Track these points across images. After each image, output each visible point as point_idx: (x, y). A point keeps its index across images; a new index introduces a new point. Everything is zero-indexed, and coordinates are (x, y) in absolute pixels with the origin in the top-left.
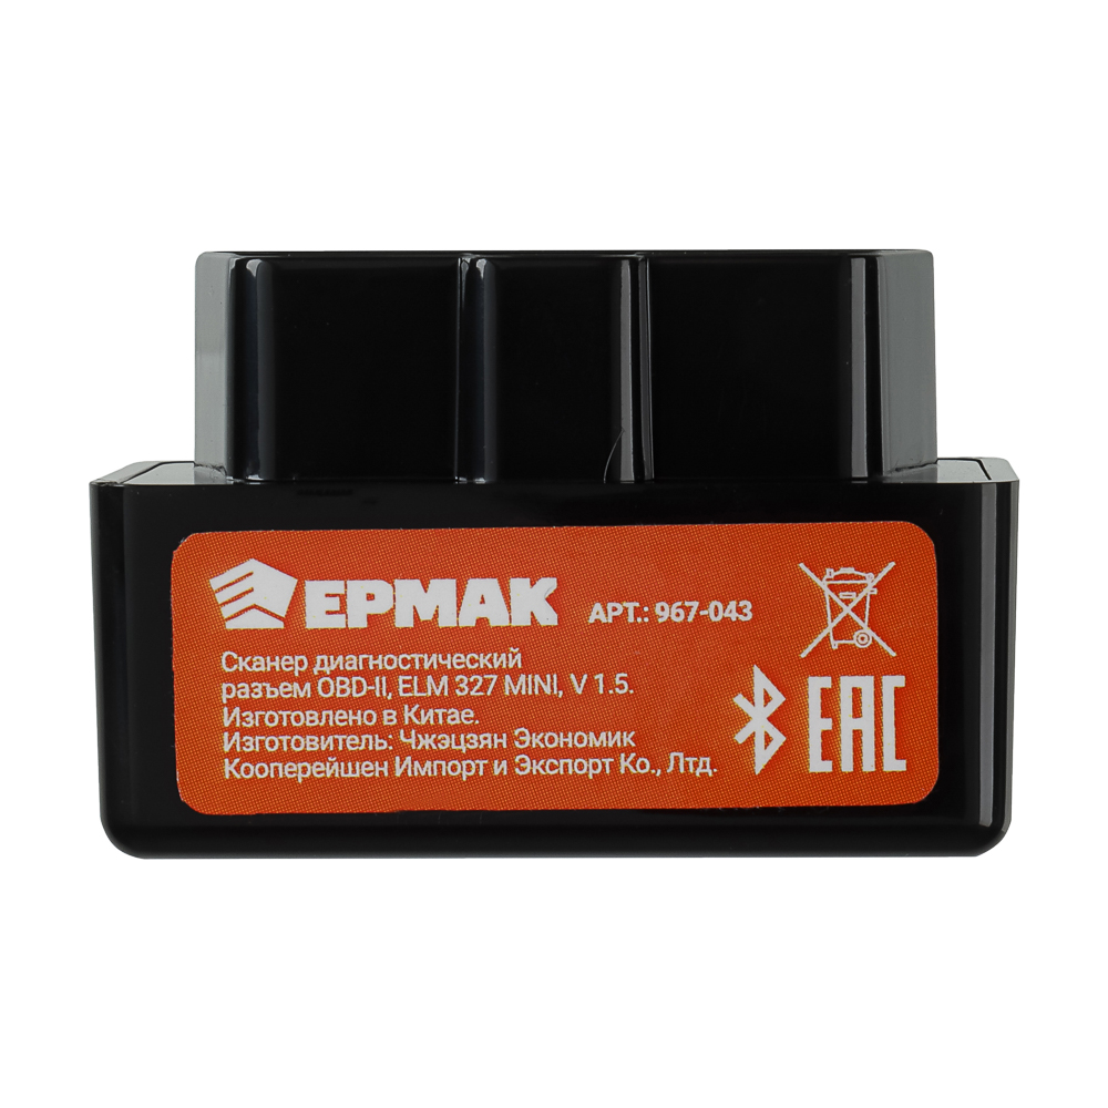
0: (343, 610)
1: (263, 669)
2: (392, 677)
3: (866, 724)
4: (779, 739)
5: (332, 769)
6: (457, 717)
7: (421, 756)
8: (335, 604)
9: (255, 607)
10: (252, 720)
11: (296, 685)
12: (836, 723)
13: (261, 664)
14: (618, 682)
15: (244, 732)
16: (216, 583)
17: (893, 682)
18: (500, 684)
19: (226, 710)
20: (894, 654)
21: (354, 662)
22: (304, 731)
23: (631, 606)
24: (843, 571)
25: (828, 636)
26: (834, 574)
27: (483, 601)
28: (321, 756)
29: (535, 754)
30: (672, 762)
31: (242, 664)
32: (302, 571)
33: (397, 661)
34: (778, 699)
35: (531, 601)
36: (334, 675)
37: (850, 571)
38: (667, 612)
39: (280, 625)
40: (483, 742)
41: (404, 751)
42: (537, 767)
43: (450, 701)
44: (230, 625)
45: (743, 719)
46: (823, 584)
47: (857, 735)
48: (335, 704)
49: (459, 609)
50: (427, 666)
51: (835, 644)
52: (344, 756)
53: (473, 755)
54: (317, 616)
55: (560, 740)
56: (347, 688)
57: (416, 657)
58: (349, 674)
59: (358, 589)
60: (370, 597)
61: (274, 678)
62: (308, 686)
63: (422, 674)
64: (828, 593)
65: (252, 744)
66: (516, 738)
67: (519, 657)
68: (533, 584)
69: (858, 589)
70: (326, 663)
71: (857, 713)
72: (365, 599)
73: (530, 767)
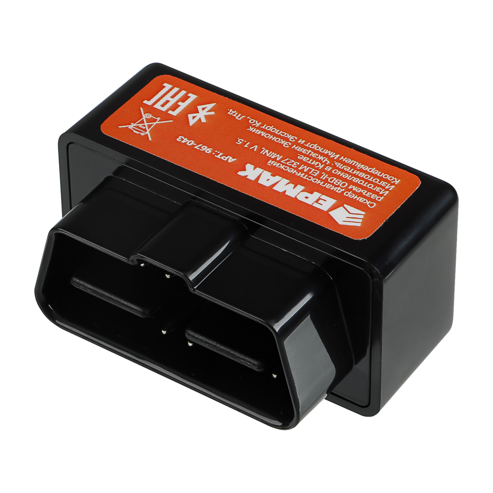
0: (319, 199)
1: (362, 198)
2: (318, 177)
3: (167, 97)
4: (200, 108)
5: (359, 165)
6: (305, 159)
7: (327, 156)
8: (320, 202)
9: (350, 213)
10: (378, 189)
11: (354, 190)
12: (178, 101)
13: (361, 200)
14: (241, 142)
15: (383, 188)
16: (359, 225)
17: (149, 103)
18: (282, 159)
19: (384, 195)
20: (141, 108)
21: (328, 186)
22: (362, 178)
23: (218, 156)
24: (138, 133)
25: (159, 121)
26: (141, 134)
27: (268, 180)
28: (361, 170)
29: (287, 140)
30: (241, 118)
31: (368, 203)
32: (326, 215)
33: (312, 180)
34: (190, 116)
35: (251, 172)
36: (338, 186)
37: (135, 131)
38: (208, 150)
39: (345, 205)
40: (301, 149)
41: (332, 160)
42: (288, 136)
43: (302, 162)
44: (364, 213)
45: (206, 117)
46: (148, 133)
47: (173, 97)
48: (345, 180)
49: (278, 182)
50: (303, 174)
51: (158, 119)
52: (354, 167)
53: (309, 148)
54: (331, 202)
55: (275, 139)
56: (335, 181)
57: (305, 178)
58: (333, 184)
59: (310, 201)
60: (307, 198)
61: (360, 195)
62: (350, 188)
63: (307, 173)
64: (148, 131)
65: (383, 184)
66: (289, 145)
67: (269, 162)
68: (247, 176)
69: (138, 127)
70: (338, 190)
71: (168, 102)
72: (311, 199)
73: (291, 138)
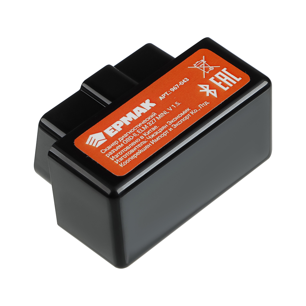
0: (115, 130)
1: (110, 148)
2: (135, 132)
3: (227, 78)
4: (215, 91)
5: (140, 152)
6: (154, 129)
7: (155, 138)
8: (113, 130)
9: (98, 141)
10: (117, 156)
11: (119, 146)
12: (221, 81)
13: (109, 148)
14: (177, 104)
15: (118, 159)
16: (87, 143)
17: (224, 70)
18: (156, 119)
19: (110, 158)
20: (220, 66)
21: (126, 135)
22: (129, 150)
23: (166, 93)
24: (196, 63)
25: (205, 73)
26: (196, 64)
27: (139, 111)
28: (136, 151)
29: (175, 123)
30: (200, 107)
31: (106, 150)
32: (101, 130)
33: (134, 129)
34: (208, 86)
35: (147, 105)
36: (124, 139)
37: (198, 62)
38: (173, 89)
39: (106, 140)
40: (163, 128)
41: (151, 140)
42: (177, 125)
43: (150, 128)
44: (97, 146)
45: (205, 93)
46: (196, 67)
47: (227, 80)
48: (130, 143)
49: (136, 115)
50: (140, 126)
51: (208, 72)
52: (140, 148)
53: (163, 132)
54: (111, 134)
55: (176, 118)
56: (130, 139)
57: (136, 126)
58: (127, 137)
59: (114, 125)
61: (114, 147)
62: (122, 144)
63: (140, 128)
64: (198, 67)
65: (121, 159)
66: (169, 123)
67: (155, 113)
68: (145, 103)
69: (202, 63)
70: (121, 139)
71: (223, 78)
72: (118, 126)
73: (176, 126)
